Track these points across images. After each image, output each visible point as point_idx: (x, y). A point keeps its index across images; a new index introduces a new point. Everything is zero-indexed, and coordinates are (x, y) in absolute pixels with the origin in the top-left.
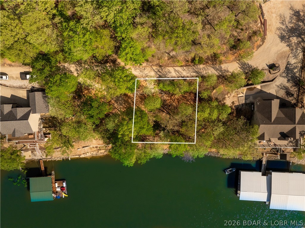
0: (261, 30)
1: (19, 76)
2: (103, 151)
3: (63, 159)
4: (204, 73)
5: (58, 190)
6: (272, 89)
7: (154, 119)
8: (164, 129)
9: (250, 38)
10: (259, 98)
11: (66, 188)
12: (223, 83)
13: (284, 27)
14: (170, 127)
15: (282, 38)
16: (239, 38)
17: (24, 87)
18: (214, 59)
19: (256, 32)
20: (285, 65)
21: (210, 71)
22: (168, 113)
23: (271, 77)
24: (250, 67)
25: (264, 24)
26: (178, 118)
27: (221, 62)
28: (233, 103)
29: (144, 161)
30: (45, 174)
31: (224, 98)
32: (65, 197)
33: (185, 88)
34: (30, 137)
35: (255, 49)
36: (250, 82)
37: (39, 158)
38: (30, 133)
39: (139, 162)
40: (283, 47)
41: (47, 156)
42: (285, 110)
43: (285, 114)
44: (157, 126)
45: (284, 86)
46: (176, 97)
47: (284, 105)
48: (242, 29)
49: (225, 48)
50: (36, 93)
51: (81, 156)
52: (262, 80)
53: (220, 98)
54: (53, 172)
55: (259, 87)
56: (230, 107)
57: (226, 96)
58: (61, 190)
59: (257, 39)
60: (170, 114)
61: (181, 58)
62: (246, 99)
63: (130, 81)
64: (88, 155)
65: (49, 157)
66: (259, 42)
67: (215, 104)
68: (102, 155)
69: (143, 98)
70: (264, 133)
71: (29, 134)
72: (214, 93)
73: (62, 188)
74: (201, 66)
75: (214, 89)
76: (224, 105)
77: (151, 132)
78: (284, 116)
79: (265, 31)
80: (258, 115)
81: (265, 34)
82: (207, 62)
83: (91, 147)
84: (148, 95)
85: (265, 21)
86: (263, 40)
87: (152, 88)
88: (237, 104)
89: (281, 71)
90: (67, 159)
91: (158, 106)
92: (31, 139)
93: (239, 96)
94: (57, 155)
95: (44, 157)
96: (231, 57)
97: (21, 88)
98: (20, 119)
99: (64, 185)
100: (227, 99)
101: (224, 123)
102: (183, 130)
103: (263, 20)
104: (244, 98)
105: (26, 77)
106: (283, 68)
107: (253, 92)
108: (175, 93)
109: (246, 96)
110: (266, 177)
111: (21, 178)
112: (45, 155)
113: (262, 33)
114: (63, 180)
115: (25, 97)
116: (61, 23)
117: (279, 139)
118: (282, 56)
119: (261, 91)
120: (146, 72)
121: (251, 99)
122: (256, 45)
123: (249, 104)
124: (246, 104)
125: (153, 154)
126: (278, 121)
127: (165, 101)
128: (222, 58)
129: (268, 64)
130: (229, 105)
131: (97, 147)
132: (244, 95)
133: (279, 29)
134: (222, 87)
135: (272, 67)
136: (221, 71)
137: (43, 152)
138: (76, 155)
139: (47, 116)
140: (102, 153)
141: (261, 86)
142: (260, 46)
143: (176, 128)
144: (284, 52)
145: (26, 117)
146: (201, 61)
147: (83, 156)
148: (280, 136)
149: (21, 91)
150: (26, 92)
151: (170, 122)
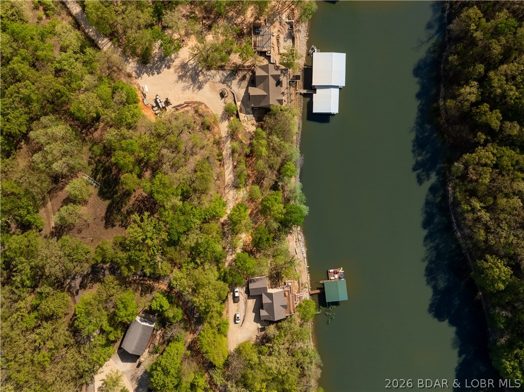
0: (193, 106)
1: (236, 304)
2: (300, 237)
3: (309, 273)
4: (230, 151)
5: (336, 276)
6: (241, 92)
7: (268, 190)
8: (276, 182)
9: (200, 115)
10: (248, 103)
11: (335, 270)
12: (237, 135)
13: (192, 87)
14: (274, 177)
15: (200, 88)
16: (200, 124)
17: (245, 300)
18: (218, 143)
19: (196, 111)
20: (221, 84)
21: (228, 146)
22: (263, 179)
23: (230, 95)
24: (223, 114)
25: (188, 104)
26: (267, 171)
27: (220, 138)
28: (253, 125)
29: (304, 198)
30: (322, 289)
31: (249, 132)
32: (343, 270)
33: (243, 166)
34: (287, 295)
35: (208, 110)
36: (235, 112)
37: (308, 294)
38: (283, 295)
39: (305, 202)
40: (206, 87)
41: (306, 288)
42: (257, 82)
43: (261, 83)
44: (275, 187)
45: (239, 82)
46: (250, 172)
47: (253, 82)
48: (194, 122)
49: (209, 135)
50: (250, 288)
51: (305, 257)
52: (233, 102)
53: (249, 136)
54: (321, 282)
55: (239, 104)
56: (256, 128)
57: (247, 131)
58: (336, 274)
59: (201, 109)
60: (264, 177)
61: (218, 170)
62: (249, 114)
63: (240, 209)
64: (304, 250)
65: (307, 285)
66: (203, 107)
67: (254, 141)
68: (303, 238)
69: (251, 199)
70: (277, 100)
71: (285, 296)
72: (246, 142)
73: (335, 273)
74: (224, 153)
75: (242, 142)
76: (255, 132)
77: (280, 193)
78: (262, 84)
79: (194, 103)
80: (263, 104)
81: (196, 102)
82: (221, 149)
83: (296, 246)
84: (249, 196)
85: (185, 103)
86: (201, 103)
87: (243, 193)
88: (254, 121)
89: (225, 87)
90: (309, 269)
91: (258, 187)
92: (289, 294)
93: (246, 120)
94: (305, 278)
95: (307, 290)
96: (216, 129)
97: (246, 303)
98: (272, 300)
99: (332, 271)
100: (249, 130)
101: (270, 134)
102: (277, 167)
103: (185, 105)
104: (248, 115)
105: (237, 297)
106: (224, 86)
107: (243, 108)
108: (247, 174)
109: (246, 114)
110: (317, 90)
111: (328, 312)
112: (305, 289)
113: (196, 105)
114: (327, 272)
115: (253, 301)
116: (200, 258)
117: (281, 86)
118: (213, 88)
119: (242, 102)
120: (230, 198)
121: (249, 110)
122: (205, 110)
123: (253, 111)
124: (253, 114)
125: (299, 191)
126: (266, 89)
127: (253, 182)
128: (217, 137)
129: (220, 98)
130: (255, 128)
131: (296, 242)
132: (246, 115)
133: (193, 91)
134: (240, 136)
135: (222, 95)
136: (228, 137)
137: (303, 291)
138: (304, 261)
139: (269, 283)
140: (301, 237)
141: (238, 101)
142: (205, 105)
143: (275, 172)
144: (210, 86)
145: (270, 296)
146: (220, 154)
147: (305, 255)
148: (279, 86)
149: (249, 304)
150: (249, 300)
151: (270, 177)
